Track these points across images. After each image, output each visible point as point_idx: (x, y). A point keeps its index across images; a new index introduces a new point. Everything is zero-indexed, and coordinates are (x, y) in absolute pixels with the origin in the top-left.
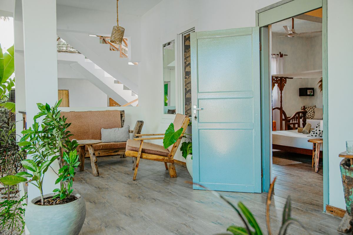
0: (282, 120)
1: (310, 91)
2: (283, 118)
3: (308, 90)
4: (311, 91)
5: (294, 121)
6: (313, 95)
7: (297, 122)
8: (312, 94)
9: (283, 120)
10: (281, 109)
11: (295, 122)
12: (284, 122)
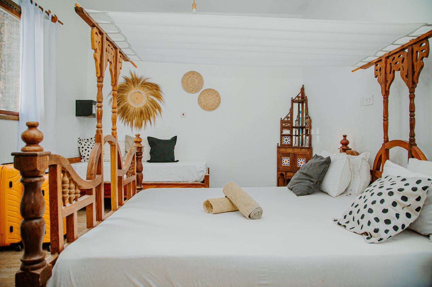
3: (93, 106)
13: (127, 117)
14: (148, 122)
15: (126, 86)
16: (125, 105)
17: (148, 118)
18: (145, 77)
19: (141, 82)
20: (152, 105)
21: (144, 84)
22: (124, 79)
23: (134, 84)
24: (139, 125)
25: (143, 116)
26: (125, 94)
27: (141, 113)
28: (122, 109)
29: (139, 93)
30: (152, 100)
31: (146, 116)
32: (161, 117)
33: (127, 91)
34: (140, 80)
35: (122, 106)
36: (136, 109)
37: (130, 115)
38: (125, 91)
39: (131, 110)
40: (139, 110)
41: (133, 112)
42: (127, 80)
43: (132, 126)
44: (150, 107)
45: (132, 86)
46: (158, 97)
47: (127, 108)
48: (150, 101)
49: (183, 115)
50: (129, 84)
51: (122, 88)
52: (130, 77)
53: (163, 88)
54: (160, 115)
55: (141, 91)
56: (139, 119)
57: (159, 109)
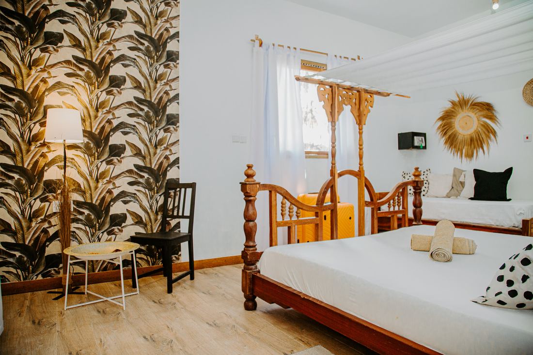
0: (362, 204)
1: (420, 138)
2: (367, 198)
3: (415, 137)
4: (422, 139)
5: (394, 206)
6: (425, 148)
7: (401, 208)
8: (424, 145)
9: (367, 204)
10: (359, 174)
11: (396, 208)
12: (368, 210)
13: (455, 147)
14: (481, 150)
15: (453, 111)
16: (452, 133)
17: (480, 145)
18: (474, 96)
19: (470, 102)
20: (484, 130)
21: (474, 105)
22: (451, 103)
23: (461, 107)
24: (470, 156)
25: (474, 144)
26: (453, 120)
27: (472, 140)
28: (449, 137)
29: (468, 117)
30: (486, 123)
31: (478, 144)
32: (497, 143)
33: (454, 116)
34: (468, 101)
35: (450, 134)
36: (466, 137)
37: (458, 144)
38: (452, 117)
39: (460, 138)
40: (469, 137)
41: (462, 141)
42: (453, 103)
43: (462, 157)
44: (483, 133)
45: (460, 110)
46: (492, 118)
47: (455, 135)
48: (482, 125)
49: (527, 138)
50: (456, 108)
51: (448, 114)
52: (456, 99)
53: (497, 107)
54: (495, 141)
55: (471, 114)
56: (469, 147)
57: (494, 133)
